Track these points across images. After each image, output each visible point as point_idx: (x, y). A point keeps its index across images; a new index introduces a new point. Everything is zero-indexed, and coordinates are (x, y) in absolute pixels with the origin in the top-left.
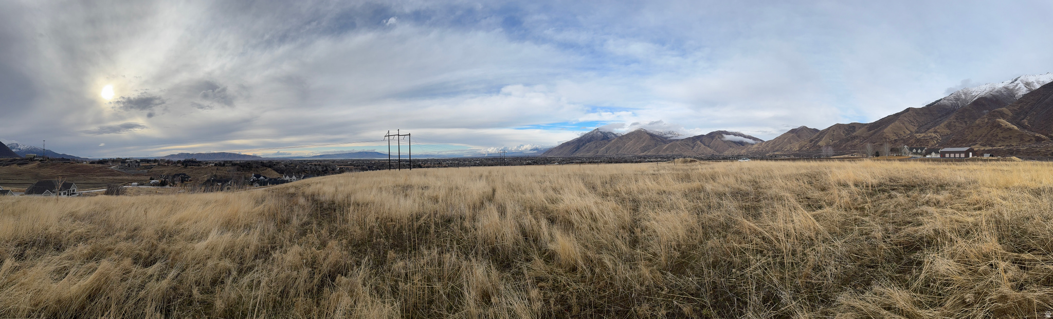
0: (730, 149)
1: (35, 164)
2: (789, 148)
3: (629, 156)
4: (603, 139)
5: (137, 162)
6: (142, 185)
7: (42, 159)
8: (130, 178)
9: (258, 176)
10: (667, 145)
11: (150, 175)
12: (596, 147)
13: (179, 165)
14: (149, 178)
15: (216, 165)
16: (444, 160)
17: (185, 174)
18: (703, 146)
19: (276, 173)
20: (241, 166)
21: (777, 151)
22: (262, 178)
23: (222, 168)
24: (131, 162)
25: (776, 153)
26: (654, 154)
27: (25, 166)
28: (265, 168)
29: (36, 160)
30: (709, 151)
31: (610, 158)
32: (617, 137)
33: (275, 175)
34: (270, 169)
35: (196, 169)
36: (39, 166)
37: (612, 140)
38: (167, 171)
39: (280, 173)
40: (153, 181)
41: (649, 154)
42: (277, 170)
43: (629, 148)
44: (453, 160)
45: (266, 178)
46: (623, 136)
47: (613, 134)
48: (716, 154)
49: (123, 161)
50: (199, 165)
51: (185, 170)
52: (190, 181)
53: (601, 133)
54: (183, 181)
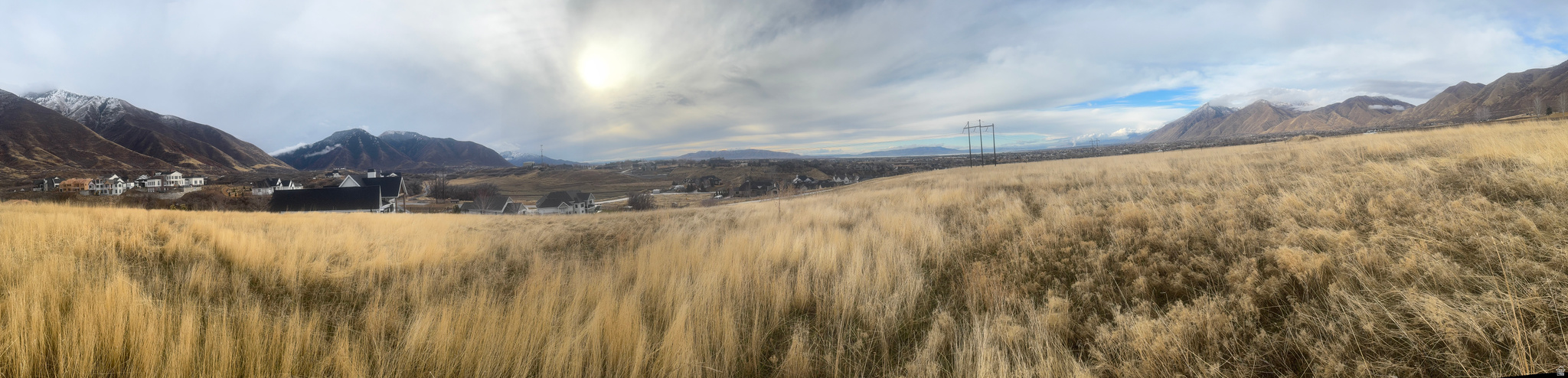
0: (1374, 119)
1: (535, 173)
2: (1446, 112)
3: (1247, 136)
4: (1215, 117)
5: (652, 164)
6: (666, 191)
7: (541, 166)
8: (648, 184)
9: (803, 178)
10: (1295, 119)
11: (671, 180)
12: (1208, 126)
13: (705, 165)
14: (671, 182)
15: (749, 164)
16: (1023, 154)
17: (714, 177)
18: (1339, 117)
19: (823, 174)
20: (781, 166)
21: (1432, 117)
22: (808, 180)
23: (757, 168)
24: (645, 164)
25: (1430, 120)
26: (1279, 131)
27: (523, 176)
28: (810, 168)
29: (535, 169)
30: (1348, 123)
31: (1226, 140)
32: (1233, 112)
33: (823, 177)
34: (815, 169)
35: (726, 170)
36: (540, 175)
37: (1226, 117)
38: (691, 173)
39: (828, 174)
40: (677, 186)
41: (1273, 131)
42: (824, 171)
43: (1249, 125)
44: (1035, 153)
45: (813, 180)
46: (1240, 111)
47: (1228, 109)
48: (1356, 126)
49: (635, 164)
50: (729, 166)
51: (715, 173)
52: (721, 184)
53: (1213, 108)
54: (712, 185)
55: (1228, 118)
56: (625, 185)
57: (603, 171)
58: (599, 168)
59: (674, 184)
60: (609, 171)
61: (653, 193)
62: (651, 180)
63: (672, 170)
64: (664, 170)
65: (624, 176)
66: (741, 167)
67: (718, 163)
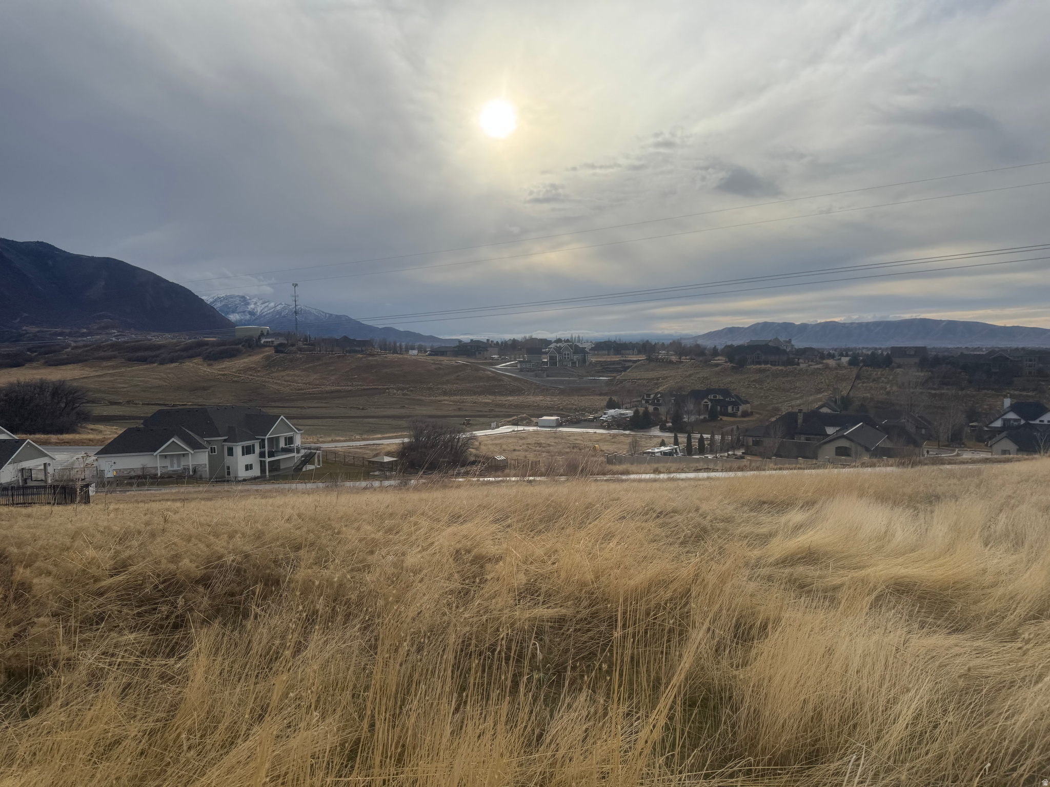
6: (573, 423)
8: (541, 401)
11: (606, 393)
14: (604, 401)
35: (777, 376)
38: (670, 380)
40: (612, 412)
49: (534, 347)
50: (790, 362)
51: (738, 384)
52: (745, 414)
54: (713, 416)
56: (488, 399)
57: (445, 360)
58: (439, 351)
59: (611, 405)
60: (461, 361)
61: (537, 425)
62: (562, 392)
63: (625, 369)
64: (605, 368)
65: (496, 377)
66: (827, 367)
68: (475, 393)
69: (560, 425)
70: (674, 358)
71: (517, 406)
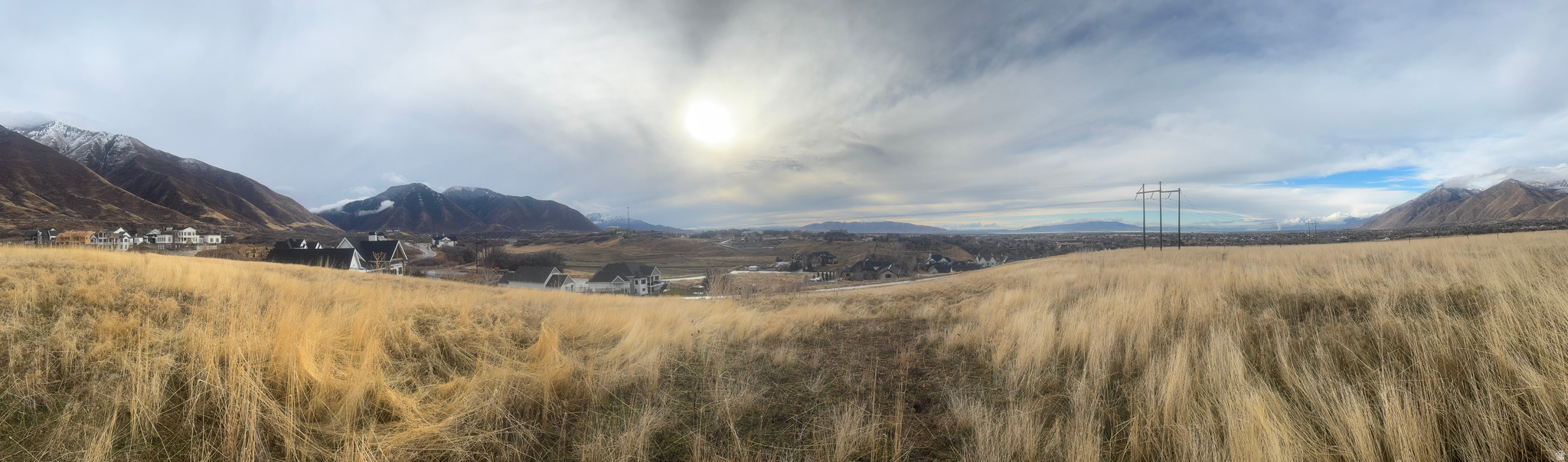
1: (617, 240)
3: (1492, 223)
4: (1451, 200)
5: (758, 234)
6: (764, 269)
7: (625, 233)
8: (747, 259)
9: (937, 257)
10: (1556, 203)
11: (775, 255)
12: (1442, 211)
13: (821, 239)
14: (775, 257)
15: (877, 240)
16: (1217, 236)
17: (827, 253)
19: (965, 253)
20: (913, 242)
22: (943, 260)
23: (883, 245)
24: (749, 234)
26: (1533, 218)
27: (602, 244)
28: (949, 247)
29: (619, 236)
31: (1465, 228)
32: (1473, 194)
33: (964, 256)
34: (957, 247)
35: (845, 245)
36: (622, 243)
37: (1465, 200)
38: (802, 248)
39: (971, 254)
40: (780, 263)
41: (1525, 218)
42: (967, 249)
43: (1493, 210)
44: (1230, 235)
45: (949, 260)
46: (1482, 193)
47: (1467, 191)
49: (737, 234)
50: (850, 240)
51: (829, 249)
52: (835, 263)
53: (1448, 190)
54: (824, 264)
55: (1467, 201)
56: (720, 258)
57: (698, 240)
58: (694, 236)
59: (778, 260)
60: (705, 240)
61: (747, 270)
62: (753, 255)
63: (780, 243)
64: (771, 243)
65: (722, 248)
66: (864, 242)
67: (837, 236)
68: (713, 256)
69: (758, 270)
70: (801, 238)
71: (734, 262)
